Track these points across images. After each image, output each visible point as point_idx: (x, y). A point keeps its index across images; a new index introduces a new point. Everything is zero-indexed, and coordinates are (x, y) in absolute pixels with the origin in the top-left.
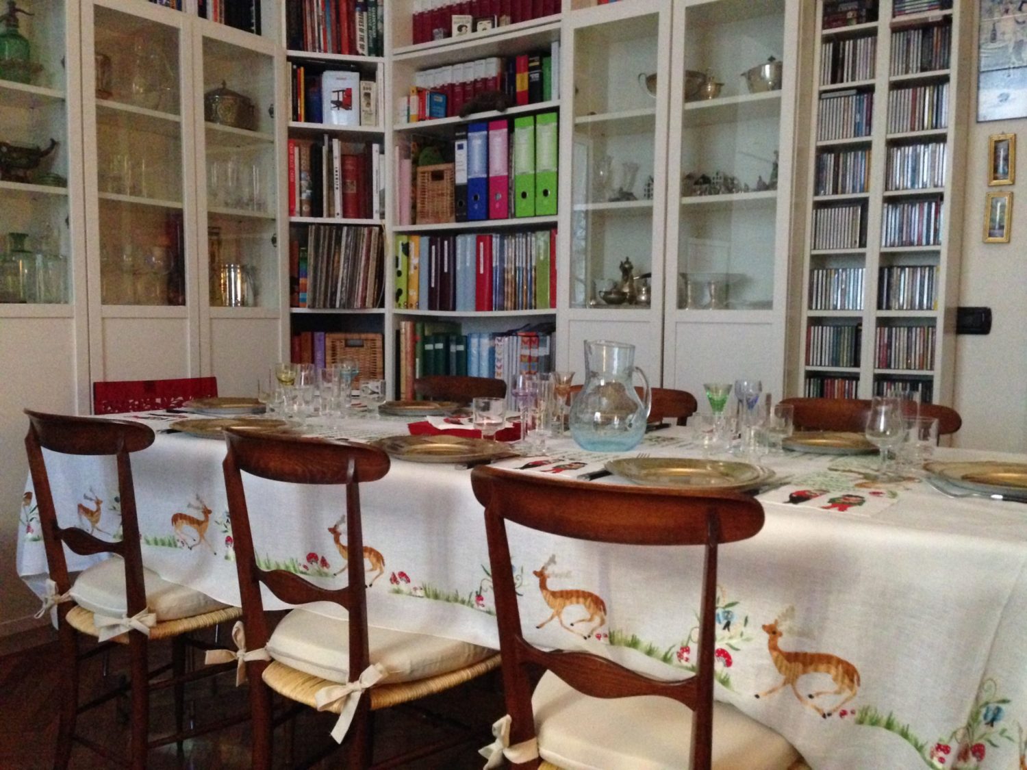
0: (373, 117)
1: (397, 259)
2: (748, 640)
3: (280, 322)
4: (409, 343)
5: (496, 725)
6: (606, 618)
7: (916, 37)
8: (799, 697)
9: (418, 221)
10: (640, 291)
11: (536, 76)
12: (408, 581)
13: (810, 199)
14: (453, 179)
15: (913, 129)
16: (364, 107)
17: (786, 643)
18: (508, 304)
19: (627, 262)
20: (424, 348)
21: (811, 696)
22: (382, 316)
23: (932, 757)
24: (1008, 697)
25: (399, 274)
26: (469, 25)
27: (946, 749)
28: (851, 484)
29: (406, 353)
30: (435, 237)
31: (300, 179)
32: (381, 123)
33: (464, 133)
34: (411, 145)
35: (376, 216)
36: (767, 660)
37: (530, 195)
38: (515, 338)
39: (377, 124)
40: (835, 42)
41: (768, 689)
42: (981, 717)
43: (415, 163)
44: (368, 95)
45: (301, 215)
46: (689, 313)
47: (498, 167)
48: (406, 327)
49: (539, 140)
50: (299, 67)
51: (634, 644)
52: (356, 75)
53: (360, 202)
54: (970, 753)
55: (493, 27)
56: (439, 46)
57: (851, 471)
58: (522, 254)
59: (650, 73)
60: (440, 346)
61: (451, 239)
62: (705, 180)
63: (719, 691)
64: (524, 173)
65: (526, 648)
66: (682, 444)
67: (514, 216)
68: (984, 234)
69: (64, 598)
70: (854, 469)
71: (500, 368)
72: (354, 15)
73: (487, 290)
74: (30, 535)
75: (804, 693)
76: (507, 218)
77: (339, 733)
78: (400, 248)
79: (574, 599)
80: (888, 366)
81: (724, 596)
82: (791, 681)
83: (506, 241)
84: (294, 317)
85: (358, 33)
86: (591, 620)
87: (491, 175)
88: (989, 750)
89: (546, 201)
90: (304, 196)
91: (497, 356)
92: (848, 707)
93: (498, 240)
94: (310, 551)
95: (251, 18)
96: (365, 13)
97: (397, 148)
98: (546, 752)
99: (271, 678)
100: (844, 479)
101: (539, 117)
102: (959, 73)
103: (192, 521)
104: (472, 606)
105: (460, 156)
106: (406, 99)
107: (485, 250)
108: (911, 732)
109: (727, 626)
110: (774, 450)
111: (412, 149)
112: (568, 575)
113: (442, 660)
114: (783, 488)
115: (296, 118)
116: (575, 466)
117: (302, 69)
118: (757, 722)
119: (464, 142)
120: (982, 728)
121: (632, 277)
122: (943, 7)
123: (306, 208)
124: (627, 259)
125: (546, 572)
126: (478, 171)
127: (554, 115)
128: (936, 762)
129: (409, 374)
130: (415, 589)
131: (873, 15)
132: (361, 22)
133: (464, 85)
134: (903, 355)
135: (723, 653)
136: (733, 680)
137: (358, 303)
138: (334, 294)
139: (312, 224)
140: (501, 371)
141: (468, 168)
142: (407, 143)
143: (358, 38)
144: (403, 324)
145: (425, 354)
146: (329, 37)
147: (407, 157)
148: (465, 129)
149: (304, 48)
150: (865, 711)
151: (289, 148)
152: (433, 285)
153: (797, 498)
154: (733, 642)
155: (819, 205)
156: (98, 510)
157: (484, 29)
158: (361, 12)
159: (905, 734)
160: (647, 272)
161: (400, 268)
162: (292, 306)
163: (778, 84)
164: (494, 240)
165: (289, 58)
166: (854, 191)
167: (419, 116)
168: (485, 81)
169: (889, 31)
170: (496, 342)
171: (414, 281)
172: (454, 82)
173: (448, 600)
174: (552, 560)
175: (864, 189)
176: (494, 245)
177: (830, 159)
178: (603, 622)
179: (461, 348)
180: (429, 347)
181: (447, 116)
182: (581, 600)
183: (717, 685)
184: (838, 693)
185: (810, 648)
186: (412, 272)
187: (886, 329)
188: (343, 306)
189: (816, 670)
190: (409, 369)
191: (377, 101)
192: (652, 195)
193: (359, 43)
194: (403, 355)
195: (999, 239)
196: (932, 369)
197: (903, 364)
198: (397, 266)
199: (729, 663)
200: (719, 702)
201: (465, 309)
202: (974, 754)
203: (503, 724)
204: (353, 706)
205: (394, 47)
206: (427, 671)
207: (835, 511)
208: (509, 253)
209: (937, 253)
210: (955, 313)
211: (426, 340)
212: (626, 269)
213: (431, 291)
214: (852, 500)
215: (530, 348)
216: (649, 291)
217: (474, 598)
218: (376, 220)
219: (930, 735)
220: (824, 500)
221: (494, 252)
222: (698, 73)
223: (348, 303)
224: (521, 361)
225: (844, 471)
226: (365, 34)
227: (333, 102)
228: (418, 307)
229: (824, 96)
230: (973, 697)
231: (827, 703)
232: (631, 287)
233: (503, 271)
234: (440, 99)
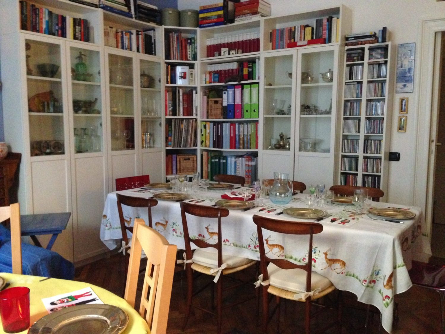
0: (193, 81)
1: (202, 130)
2: (320, 256)
3: (163, 153)
4: (206, 159)
5: (260, 276)
6: (284, 251)
7: (376, 67)
8: (332, 269)
9: (209, 117)
10: (286, 145)
11: (250, 70)
12: (229, 242)
13: (342, 117)
14: (222, 103)
15: (375, 96)
16: (190, 78)
17: (329, 257)
18: (241, 147)
19: (282, 134)
20: (211, 160)
21: (335, 269)
22: (196, 150)
23: (363, 283)
24: (381, 269)
25: (202, 135)
26: (227, 52)
27: (366, 281)
28: (348, 216)
29: (205, 163)
30: (215, 123)
31: (169, 103)
32: (196, 84)
33: (226, 89)
34: (207, 91)
35: (194, 115)
36: (324, 261)
37: (249, 111)
38: (243, 158)
39: (195, 83)
40: (351, 66)
41: (324, 268)
42: (374, 274)
43: (208, 97)
44: (192, 74)
45: (169, 116)
46: (302, 153)
47: (238, 101)
48: (205, 153)
49: (252, 92)
50: (169, 65)
51: (291, 258)
52: (188, 67)
53: (189, 110)
54: (372, 282)
55: (236, 54)
56: (216, 58)
57: (349, 211)
58: (246, 130)
59: (290, 72)
60: (217, 160)
61: (221, 124)
62: (308, 107)
63: (313, 269)
64: (247, 104)
65: (267, 258)
66: (302, 201)
67: (243, 118)
68: (398, 129)
69: (127, 246)
70: (350, 211)
71: (238, 168)
72: (187, 46)
73: (234, 141)
74: (107, 228)
75: (333, 268)
76: (241, 118)
77: (216, 280)
78: (203, 126)
79: (276, 247)
80: (367, 172)
81: (314, 245)
82: (330, 266)
83: (240, 125)
84: (167, 150)
85: (188, 53)
86: (280, 252)
87: (235, 104)
88: (377, 281)
89: (255, 113)
90: (170, 109)
91: (237, 164)
92: (343, 272)
93: (238, 125)
94: (199, 233)
95: (152, 49)
96: (191, 46)
97: (202, 92)
98: (271, 283)
99: (194, 267)
100: (346, 214)
101: (252, 85)
102: (389, 79)
103: (162, 224)
104: (247, 248)
105: (225, 96)
106: (204, 75)
107: (233, 128)
108: (358, 277)
109: (315, 253)
110: (328, 204)
111: (207, 92)
112: (274, 241)
113: (240, 263)
114: (330, 218)
115: (168, 83)
116: (273, 210)
117: (170, 66)
118: (322, 276)
119: (226, 92)
120: (375, 276)
121: (283, 139)
122: (385, 58)
123: (171, 113)
124: (282, 132)
125: (268, 240)
126: (231, 102)
127: (257, 85)
128: (363, 284)
129: (206, 169)
130: (231, 244)
131: (362, 59)
132: (189, 48)
133: (225, 71)
134: (371, 168)
135: (314, 259)
136: (316, 266)
137: (189, 146)
138: (181, 143)
139: (173, 119)
140: (239, 169)
141: (227, 101)
142: (205, 90)
143: (188, 54)
144: (204, 152)
145: (212, 163)
146: (178, 55)
147: (205, 95)
148: (226, 87)
149: (170, 59)
150: (348, 272)
151: (165, 93)
152: (215, 139)
153: (333, 221)
154: (316, 257)
155: (345, 119)
156: (130, 221)
157: (233, 54)
158: (189, 45)
159: (357, 278)
160: (289, 137)
161: (203, 133)
162: (166, 146)
163: (331, 80)
164: (236, 125)
165: (166, 63)
166: (356, 115)
167: (209, 81)
168: (232, 70)
169: (367, 65)
170: (237, 159)
171: (208, 137)
172: (222, 69)
173: (240, 247)
174: (270, 237)
175: (359, 114)
176: (236, 127)
177: (349, 104)
178: (283, 252)
179: (225, 161)
180: (213, 160)
181: (219, 82)
182: (278, 247)
183: (312, 267)
184: (341, 268)
185: (335, 258)
186: (207, 135)
187: (366, 160)
188: (183, 147)
189: (336, 263)
190: (206, 168)
191: (195, 75)
192: (291, 113)
193: (188, 56)
194: (204, 163)
195: (402, 131)
196: (380, 173)
197: (371, 171)
198: (202, 132)
199: (315, 262)
200: (313, 271)
201: (226, 149)
202: (373, 282)
203: (261, 276)
204: (219, 274)
205: (201, 58)
206: (236, 265)
207: (342, 224)
208: (241, 129)
209: (382, 136)
210: (388, 155)
211: (212, 158)
212: (282, 137)
213: (214, 142)
214: (347, 221)
215: (249, 162)
216: (289, 145)
217: (248, 246)
218: (194, 117)
219: (362, 278)
220: (339, 221)
221: (236, 129)
222: (305, 73)
223: (185, 146)
224: (246, 166)
225: (347, 211)
226: (191, 53)
227: (180, 77)
228: (209, 147)
229: (347, 84)
230: (372, 269)
231: (338, 271)
232: (283, 143)
233: (239, 135)
234: (217, 75)
